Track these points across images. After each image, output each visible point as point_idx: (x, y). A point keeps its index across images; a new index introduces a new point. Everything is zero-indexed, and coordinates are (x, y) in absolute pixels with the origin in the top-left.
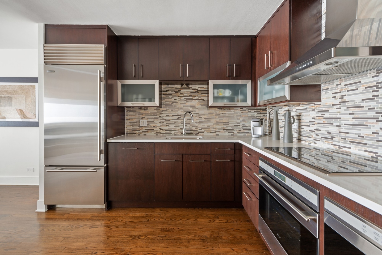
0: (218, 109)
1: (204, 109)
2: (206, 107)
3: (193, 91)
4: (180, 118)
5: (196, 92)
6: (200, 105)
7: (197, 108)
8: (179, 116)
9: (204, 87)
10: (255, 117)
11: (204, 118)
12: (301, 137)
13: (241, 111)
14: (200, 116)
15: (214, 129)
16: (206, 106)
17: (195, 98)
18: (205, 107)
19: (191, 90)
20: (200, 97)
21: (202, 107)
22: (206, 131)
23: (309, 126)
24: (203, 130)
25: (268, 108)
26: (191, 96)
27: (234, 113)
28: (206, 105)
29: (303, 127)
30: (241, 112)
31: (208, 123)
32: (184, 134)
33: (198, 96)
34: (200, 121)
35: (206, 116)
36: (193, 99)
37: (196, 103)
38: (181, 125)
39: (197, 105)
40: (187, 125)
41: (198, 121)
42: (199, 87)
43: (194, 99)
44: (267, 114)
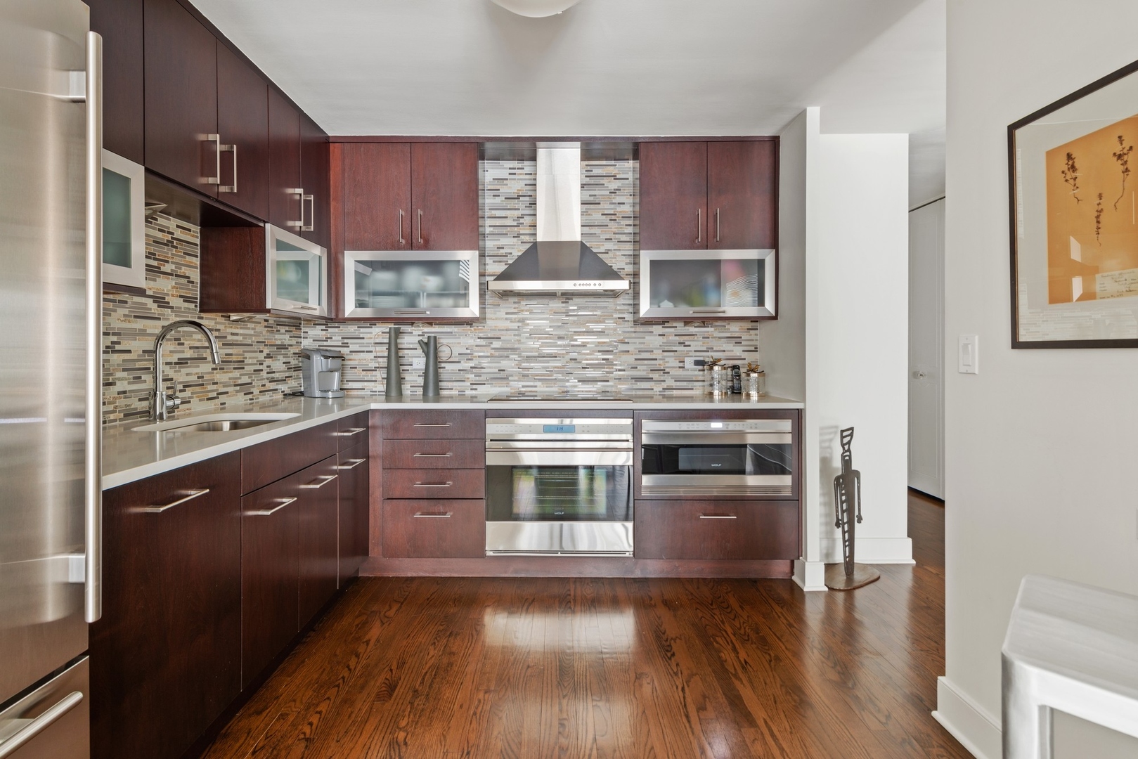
0: (222, 316)
1: (189, 313)
2: (196, 306)
3: (160, 235)
4: (117, 347)
5: (168, 243)
6: (181, 296)
7: (172, 308)
8: (115, 338)
9: (189, 230)
10: (285, 345)
11: (191, 348)
12: (441, 384)
13: (265, 327)
14: (180, 340)
15: (215, 387)
16: (196, 302)
17: (168, 268)
18: (192, 306)
19: (154, 229)
20: (179, 265)
21: (187, 305)
22: (197, 397)
23: (459, 362)
24: (188, 393)
25: (302, 322)
26: (155, 254)
27: (252, 332)
28: (197, 298)
29: (443, 365)
30: (268, 331)
31: (198, 367)
32: (161, 414)
33: (177, 260)
34: (179, 359)
35: (194, 340)
36: (159, 268)
37: (170, 288)
38: (122, 379)
39: (173, 296)
40: (140, 378)
41: (174, 358)
42: (178, 226)
43: (163, 269)
44: (301, 337)
